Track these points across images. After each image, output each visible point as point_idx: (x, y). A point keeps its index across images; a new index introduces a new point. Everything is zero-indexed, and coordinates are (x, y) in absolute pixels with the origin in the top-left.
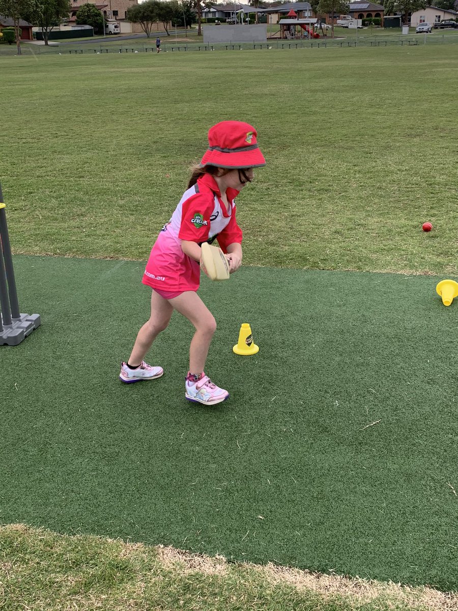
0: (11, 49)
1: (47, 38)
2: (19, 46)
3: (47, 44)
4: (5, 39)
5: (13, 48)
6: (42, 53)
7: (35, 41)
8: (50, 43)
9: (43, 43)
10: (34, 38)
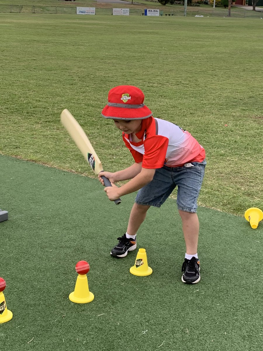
0: (223, 12)
1: (255, 4)
2: (230, 10)
3: (254, 9)
4: (222, 4)
5: (225, 11)
6: (247, 17)
7: (247, 6)
8: (257, 8)
9: (251, 8)
10: (247, 4)
